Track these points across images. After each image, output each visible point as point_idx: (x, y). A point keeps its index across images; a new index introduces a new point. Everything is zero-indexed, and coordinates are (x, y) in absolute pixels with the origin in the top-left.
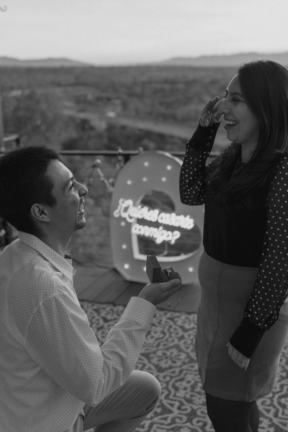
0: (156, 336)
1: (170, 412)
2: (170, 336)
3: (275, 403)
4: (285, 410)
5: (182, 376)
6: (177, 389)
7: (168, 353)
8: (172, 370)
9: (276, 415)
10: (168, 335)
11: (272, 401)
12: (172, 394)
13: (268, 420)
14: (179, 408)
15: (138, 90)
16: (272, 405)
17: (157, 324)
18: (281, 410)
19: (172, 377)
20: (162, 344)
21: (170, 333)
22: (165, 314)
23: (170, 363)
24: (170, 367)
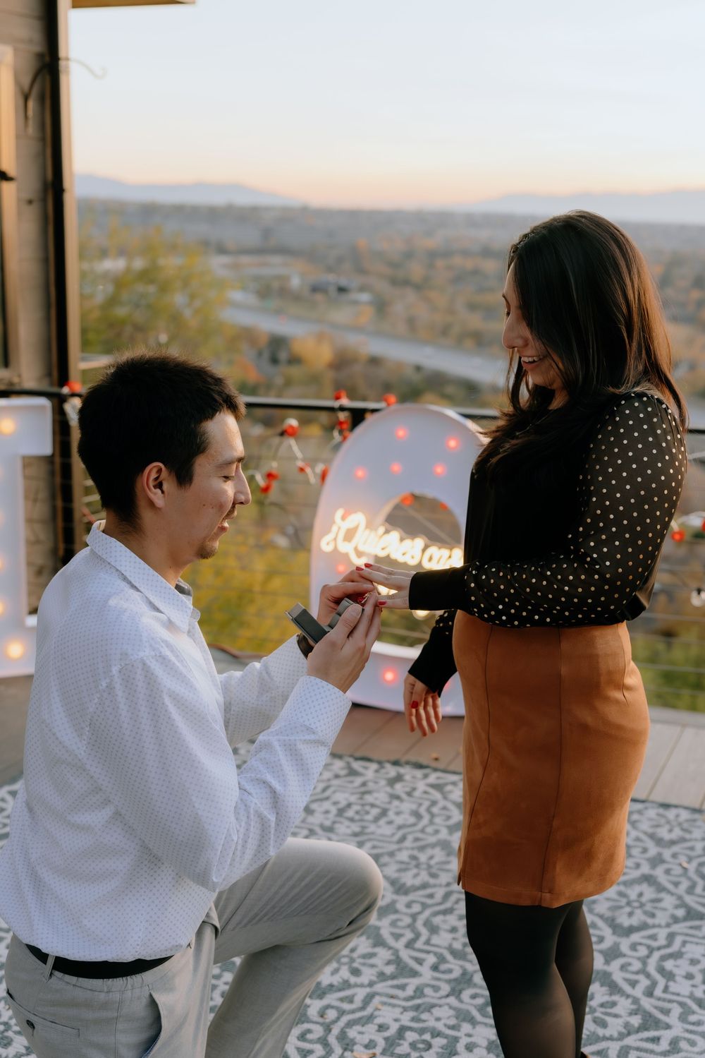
0: (399, 820)
1: (415, 974)
2: (431, 822)
3: (651, 968)
4: (671, 984)
5: (448, 905)
6: (434, 930)
7: (423, 858)
8: (429, 891)
9: (649, 993)
10: (426, 820)
11: (645, 963)
12: (423, 939)
13: (630, 1000)
14: (435, 968)
15: (416, 270)
16: (643, 971)
17: (404, 796)
18: (662, 982)
19: (424, 906)
20: (410, 838)
21: (433, 815)
22: (426, 776)
23: (424, 876)
24: (425, 886)
